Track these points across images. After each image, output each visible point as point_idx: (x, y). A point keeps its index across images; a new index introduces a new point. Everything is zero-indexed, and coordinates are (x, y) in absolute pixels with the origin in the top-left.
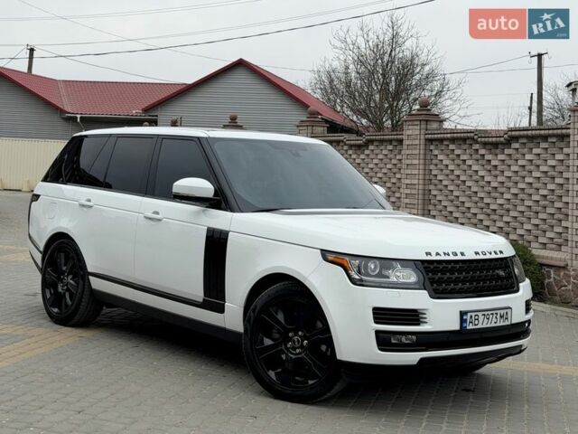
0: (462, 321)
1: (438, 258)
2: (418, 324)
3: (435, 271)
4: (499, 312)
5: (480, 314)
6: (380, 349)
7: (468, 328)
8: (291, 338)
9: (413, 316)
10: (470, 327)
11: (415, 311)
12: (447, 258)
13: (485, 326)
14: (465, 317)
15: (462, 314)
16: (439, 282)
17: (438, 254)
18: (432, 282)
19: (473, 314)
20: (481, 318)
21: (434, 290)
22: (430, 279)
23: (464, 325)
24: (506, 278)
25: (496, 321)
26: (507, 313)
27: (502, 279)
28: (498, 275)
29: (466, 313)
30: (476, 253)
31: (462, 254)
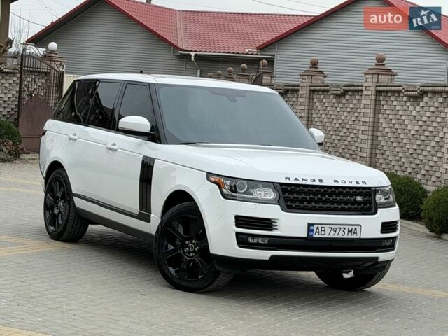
0: (309, 230)
1: (296, 182)
2: (271, 230)
3: (291, 192)
4: (347, 227)
5: (327, 227)
6: (239, 246)
7: (314, 236)
8: (187, 245)
9: (267, 224)
10: (317, 235)
11: (269, 220)
12: (304, 183)
13: (331, 236)
14: (311, 228)
15: (310, 225)
16: (294, 200)
17: (296, 179)
18: (286, 200)
19: (320, 226)
20: (328, 230)
21: (287, 206)
22: (285, 197)
23: (311, 233)
24: (364, 203)
25: (343, 233)
26: (356, 229)
27: (359, 203)
28: (355, 200)
29: (313, 225)
30: (335, 181)
31: (321, 181)
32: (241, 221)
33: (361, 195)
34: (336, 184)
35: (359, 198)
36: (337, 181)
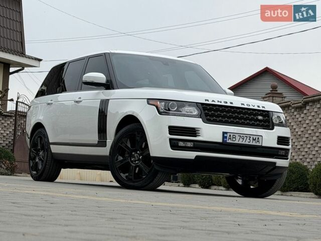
0: (224, 137)
1: (213, 103)
2: (196, 136)
3: (210, 110)
4: (252, 137)
5: (237, 135)
6: (172, 149)
7: (228, 141)
9: (193, 132)
10: (230, 141)
11: (194, 129)
12: (219, 104)
13: (240, 142)
14: (225, 135)
15: (224, 133)
16: (212, 116)
17: (213, 101)
18: (207, 115)
19: (232, 135)
20: (238, 138)
21: (207, 119)
22: (205, 113)
23: (225, 140)
24: (264, 121)
25: (249, 141)
26: (258, 138)
27: (260, 121)
28: (257, 118)
29: (226, 133)
30: (242, 104)
31: (231, 103)
32: (173, 130)
33: (262, 116)
34: (243, 106)
35: (260, 118)
36: (244, 104)
